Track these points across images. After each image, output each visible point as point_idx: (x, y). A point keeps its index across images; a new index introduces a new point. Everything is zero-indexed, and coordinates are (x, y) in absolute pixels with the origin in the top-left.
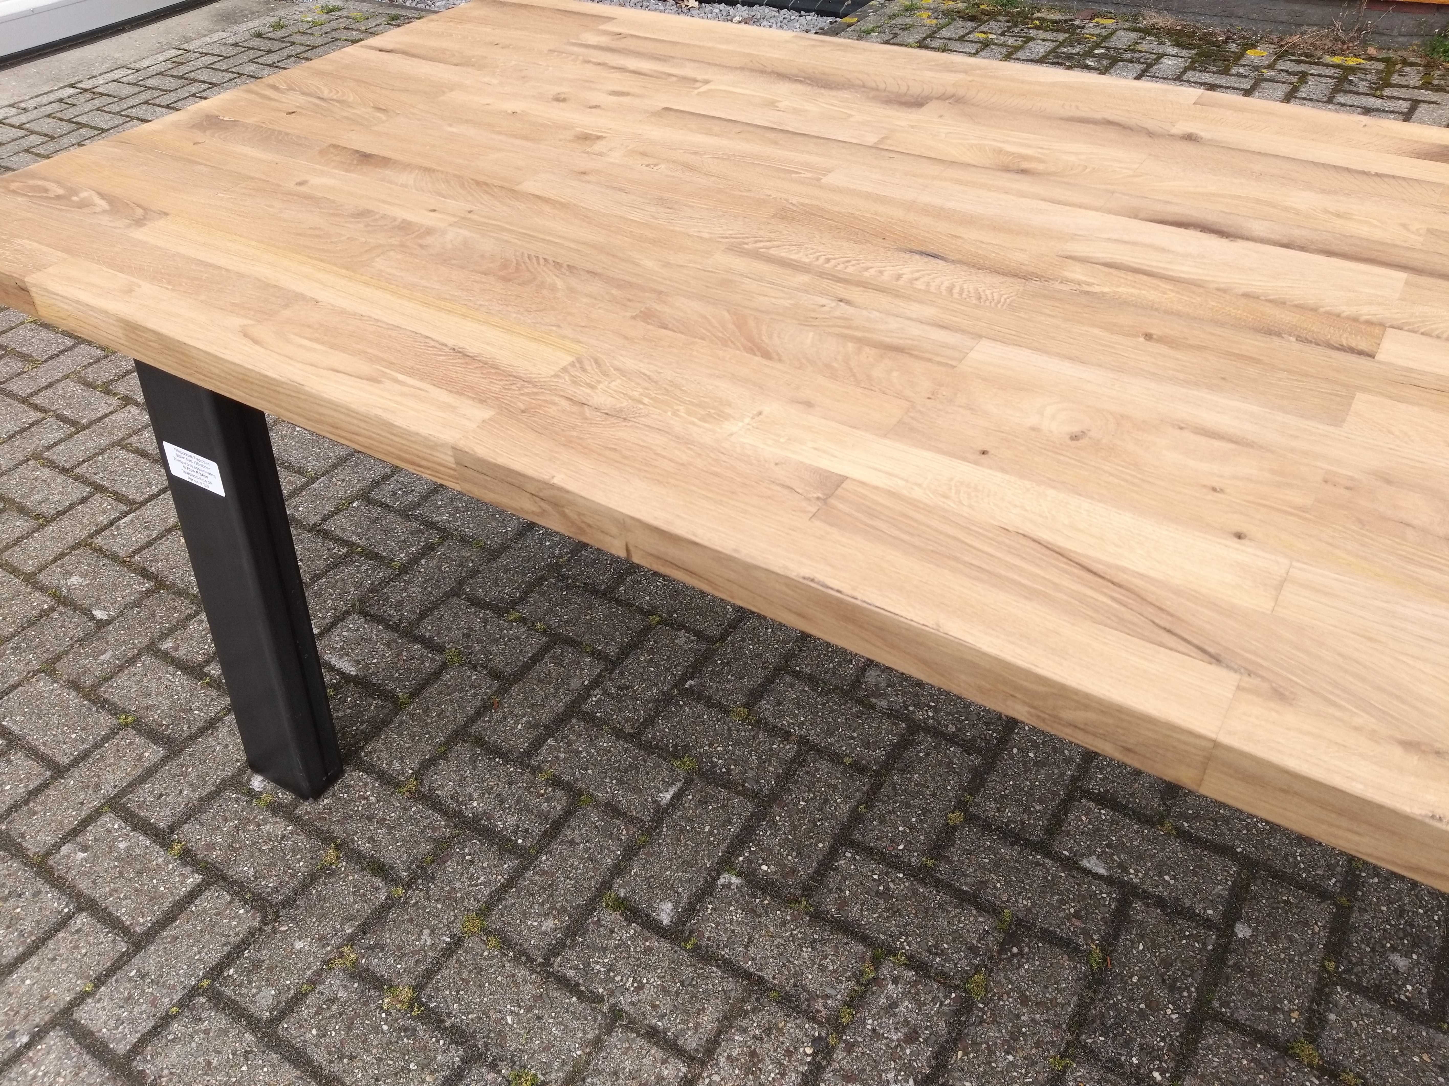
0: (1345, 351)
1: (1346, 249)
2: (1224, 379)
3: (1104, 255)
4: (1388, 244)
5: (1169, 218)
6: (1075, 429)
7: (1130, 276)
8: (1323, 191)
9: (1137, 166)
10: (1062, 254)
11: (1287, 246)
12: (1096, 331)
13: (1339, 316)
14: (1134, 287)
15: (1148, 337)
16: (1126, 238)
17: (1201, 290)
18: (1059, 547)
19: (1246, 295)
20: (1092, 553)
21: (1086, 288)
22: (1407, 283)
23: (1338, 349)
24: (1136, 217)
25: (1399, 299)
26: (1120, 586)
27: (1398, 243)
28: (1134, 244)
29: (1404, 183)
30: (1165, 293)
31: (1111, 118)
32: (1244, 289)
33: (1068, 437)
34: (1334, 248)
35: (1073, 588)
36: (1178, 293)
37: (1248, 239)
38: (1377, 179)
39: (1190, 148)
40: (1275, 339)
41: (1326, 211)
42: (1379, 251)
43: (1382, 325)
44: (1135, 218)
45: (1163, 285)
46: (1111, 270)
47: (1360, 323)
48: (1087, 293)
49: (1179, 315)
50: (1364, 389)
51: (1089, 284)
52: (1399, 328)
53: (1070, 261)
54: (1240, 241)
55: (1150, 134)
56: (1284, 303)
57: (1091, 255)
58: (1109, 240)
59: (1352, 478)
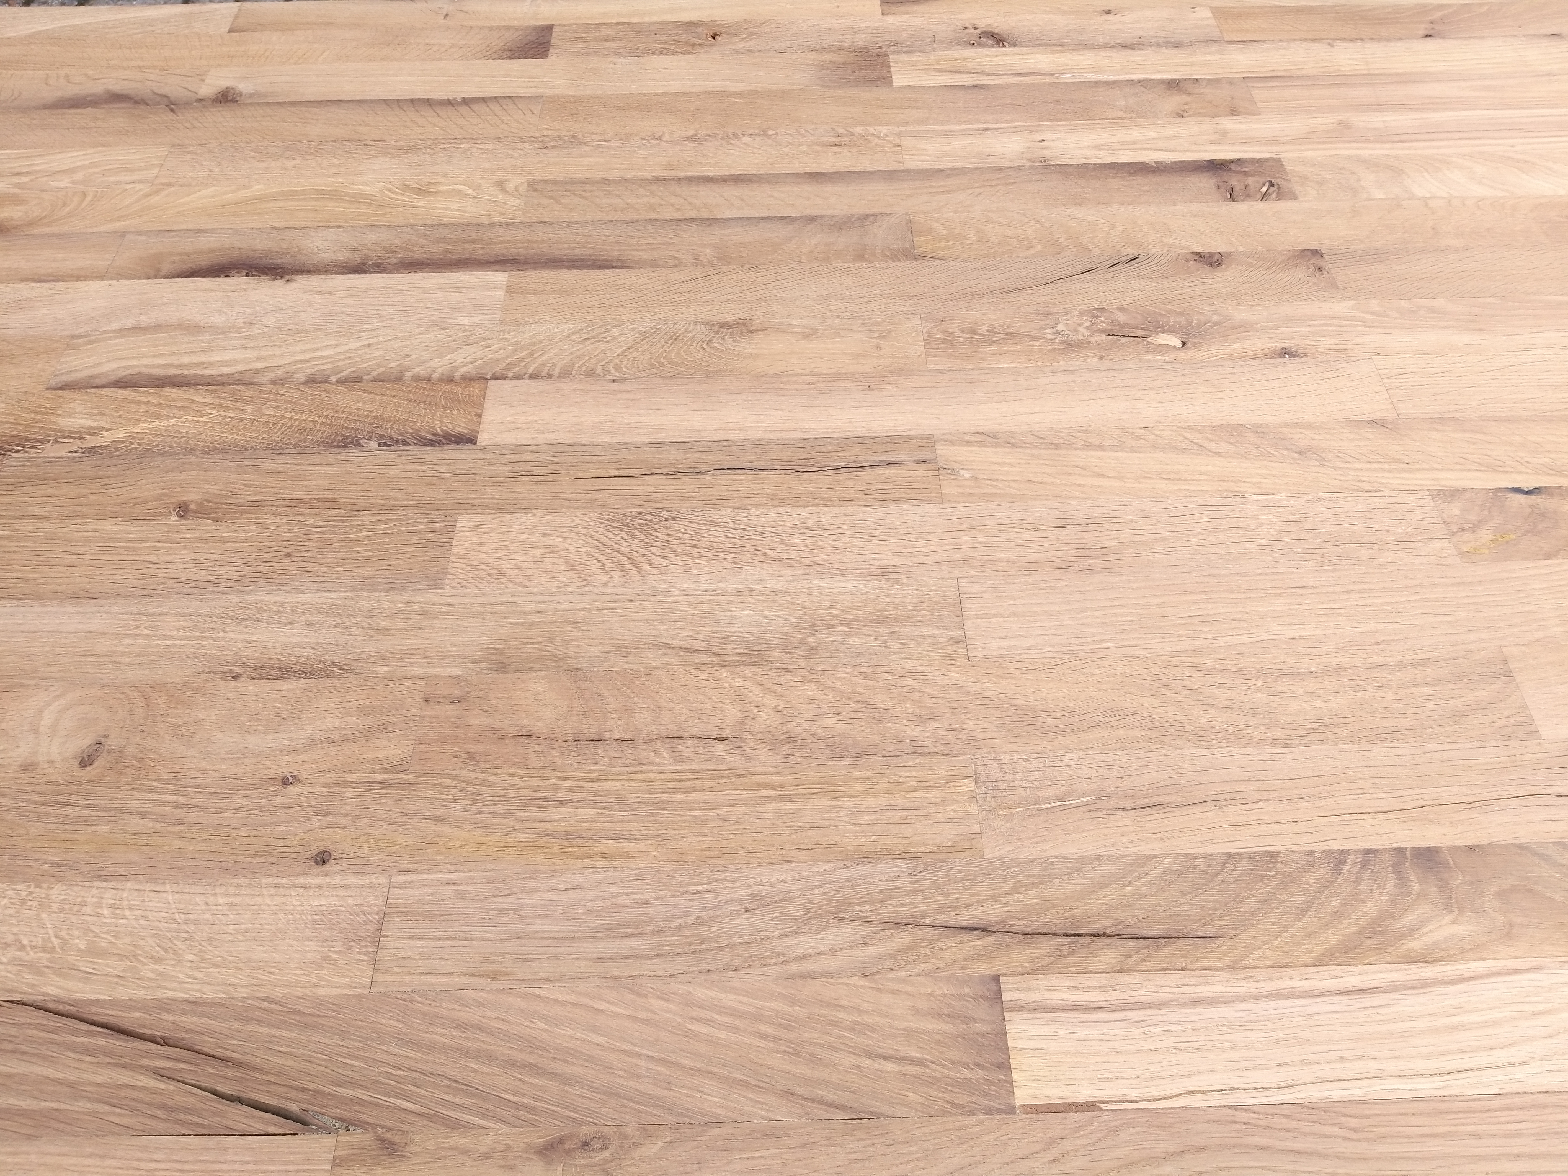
0: (440, 444)
1: (434, 250)
2: (288, 555)
3: (114, 365)
4: (481, 225)
5: (203, 262)
6: (85, 742)
7: (152, 396)
8: (402, 152)
9: (155, 172)
10: (53, 382)
11: (358, 269)
12: (108, 526)
13: (429, 380)
14: (159, 417)
15: (183, 510)
16: (145, 320)
17: (251, 391)
18: (75, 1003)
19: (311, 381)
20: (123, 993)
21: (92, 441)
22: (510, 290)
23: (431, 443)
24: (157, 275)
25: (502, 323)
26: (166, 1043)
27: (495, 219)
28: (157, 328)
29: (496, 108)
30: (203, 414)
31: (116, 87)
32: (309, 370)
33: (76, 763)
34: (418, 254)
35: (99, 1079)
36: (221, 407)
37: (309, 272)
38: (464, 110)
39: (225, 117)
40: (352, 451)
41: (406, 188)
42: (472, 242)
43: (482, 378)
44: (156, 277)
45: (201, 398)
46: (126, 393)
47: (458, 384)
48: (93, 451)
49: (221, 450)
50: (467, 506)
51: (95, 432)
52: (502, 377)
53: (66, 393)
54: (298, 277)
55: (172, 105)
56: (360, 380)
57: (96, 371)
58: (122, 332)
59: (458, 680)
